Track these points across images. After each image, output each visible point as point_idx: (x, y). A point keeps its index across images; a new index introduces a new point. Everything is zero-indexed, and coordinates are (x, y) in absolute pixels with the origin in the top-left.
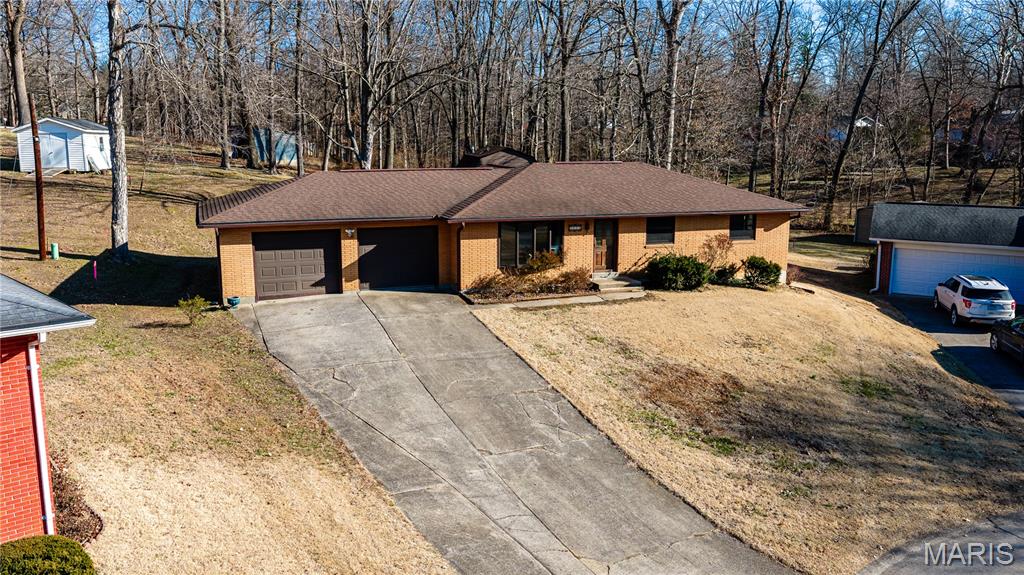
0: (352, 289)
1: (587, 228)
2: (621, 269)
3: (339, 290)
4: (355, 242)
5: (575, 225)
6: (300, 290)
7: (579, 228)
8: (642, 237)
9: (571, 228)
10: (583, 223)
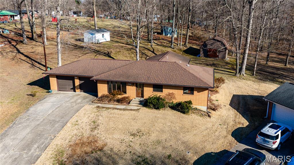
1: (133, 85)
2: (145, 98)
3: (75, 92)
4: (78, 80)
6: (68, 90)
7: (131, 84)
8: (151, 89)
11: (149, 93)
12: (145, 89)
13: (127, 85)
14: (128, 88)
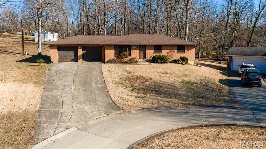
2: (147, 59)
3: (78, 61)
4: (81, 50)
7: (135, 48)
8: (153, 51)
11: (150, 53)
12: (148, 51)
13: (132, 48)
14: (133, 51)
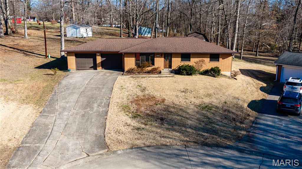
0: (99, 69)
1: (162, 56)
2: (173, 68)
3: (97, 69)
4: (100, 57)
5: (158, 55)
6: (87, 68)
7: (159, 56)
8: (180, 59)
9: (157, 56)
10: (161, 54)
11: (177, 62)
12: (174, 59)
13: (155, 56)
14: (156, 59)
